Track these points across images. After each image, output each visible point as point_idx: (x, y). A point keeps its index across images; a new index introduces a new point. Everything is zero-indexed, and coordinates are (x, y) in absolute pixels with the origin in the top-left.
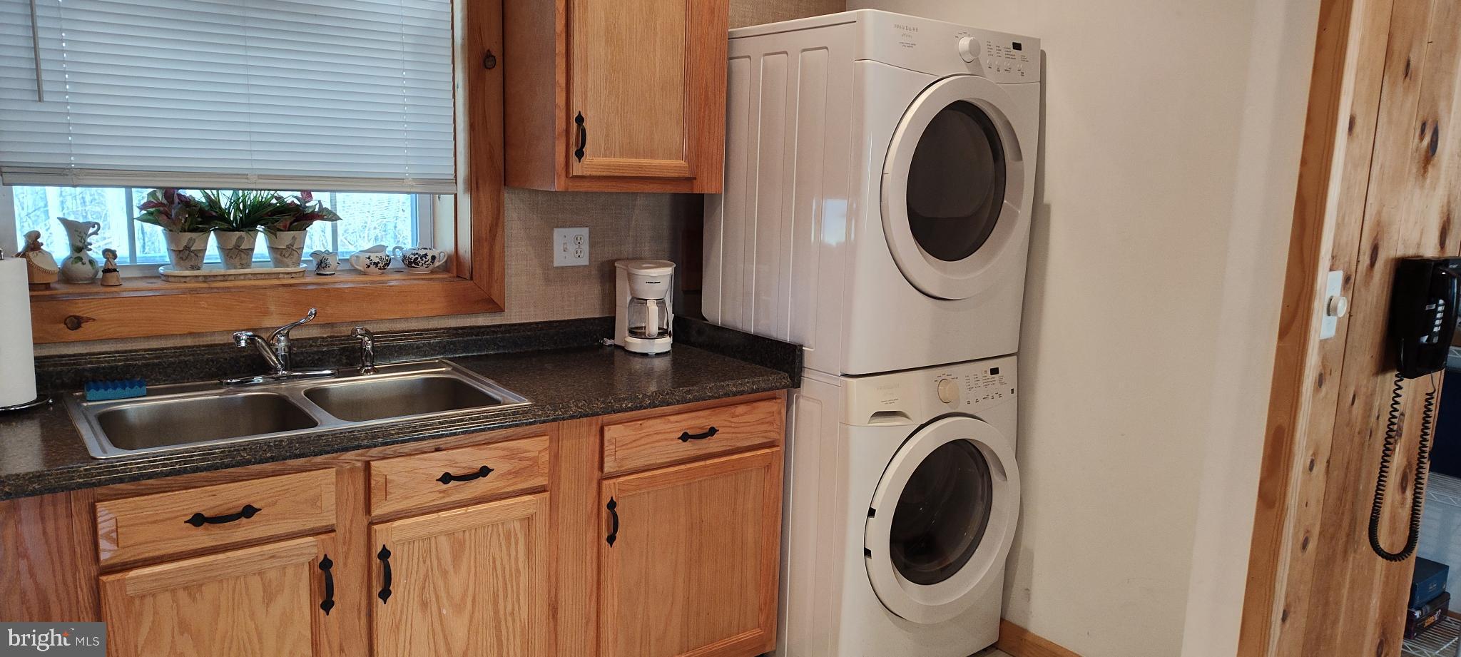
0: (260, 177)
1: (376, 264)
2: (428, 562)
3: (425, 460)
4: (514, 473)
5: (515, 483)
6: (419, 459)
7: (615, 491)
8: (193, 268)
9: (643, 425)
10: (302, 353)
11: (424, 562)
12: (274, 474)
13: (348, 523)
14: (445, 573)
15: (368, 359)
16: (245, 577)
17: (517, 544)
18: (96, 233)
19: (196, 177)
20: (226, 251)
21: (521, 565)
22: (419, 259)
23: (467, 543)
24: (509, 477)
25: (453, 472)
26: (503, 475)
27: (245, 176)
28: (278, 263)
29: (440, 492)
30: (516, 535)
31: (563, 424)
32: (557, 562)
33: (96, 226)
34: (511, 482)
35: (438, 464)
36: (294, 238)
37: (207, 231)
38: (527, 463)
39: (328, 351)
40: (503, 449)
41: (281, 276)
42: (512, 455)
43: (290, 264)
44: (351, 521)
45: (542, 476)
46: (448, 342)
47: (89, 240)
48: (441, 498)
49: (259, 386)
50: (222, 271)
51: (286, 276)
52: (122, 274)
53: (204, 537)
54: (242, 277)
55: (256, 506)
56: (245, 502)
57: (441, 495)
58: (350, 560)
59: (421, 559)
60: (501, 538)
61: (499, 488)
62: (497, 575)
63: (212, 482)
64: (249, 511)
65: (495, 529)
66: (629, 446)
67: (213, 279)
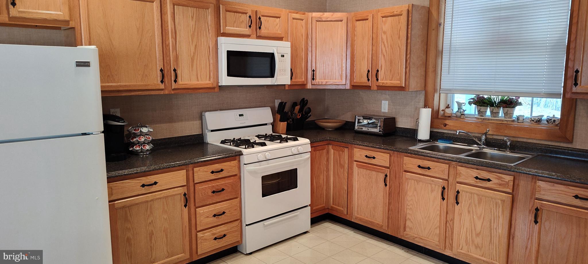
0: (496, 92)
1: (533, 121)
2: (471, 200)
3: (472, 171)
4: (499, 184)
5: (499, 188)
6: (470, 170)
7: (539, 206)
8: (481, 116)
9: (555, 186)
10: (495, 142)
11: (470, 200)
12: (437, 162)
13: (452, 181)
14: (475, 206)
15: (508, 148)
16: (428, 183)
17: (499, 207)
18: (464, 105)
19: (486, 92)
20: (492, 112)
21: (500, 214)
22: (549, 121)
23: (483, 200)
24: (497, 185)
25: (479, 177)
26: (495, 184)
27: (492, 92)
28: (505, 117)
29: (475, 181)
30: (499, 204)
31: (521, 175)
32: (515, 221)
33: (465, 104)
34: (498, 187)
35: (475, 173)
36: (508, 110)
37: (487, 106)
38: (503, 183)
39: (502, 143)
40: (496, 175)
41: (504, 121)
42: (499, 178)
43: (507, 118)
44: (453, 180)
45: (509, 189)
46: (544, 149)
47: (462, 107)
48: (475, 183)
49: (475, 148)
50: (491, 118)
51: (505, 121)
52: (466, 116)
53: (420, 171)
54: (493, 120)
55: (431, 168)
56: (429, 166)
57: (475, 182)
58: (452, 190)
59: (469, 199)
60: (494, 203)
61: (494, 187)
62: (492, 214)
63: (424, 159)
64: (429, 168)
65: (492, 200)
66: (547, 191)
67: (485, 119)
